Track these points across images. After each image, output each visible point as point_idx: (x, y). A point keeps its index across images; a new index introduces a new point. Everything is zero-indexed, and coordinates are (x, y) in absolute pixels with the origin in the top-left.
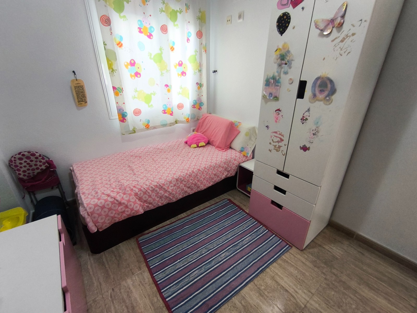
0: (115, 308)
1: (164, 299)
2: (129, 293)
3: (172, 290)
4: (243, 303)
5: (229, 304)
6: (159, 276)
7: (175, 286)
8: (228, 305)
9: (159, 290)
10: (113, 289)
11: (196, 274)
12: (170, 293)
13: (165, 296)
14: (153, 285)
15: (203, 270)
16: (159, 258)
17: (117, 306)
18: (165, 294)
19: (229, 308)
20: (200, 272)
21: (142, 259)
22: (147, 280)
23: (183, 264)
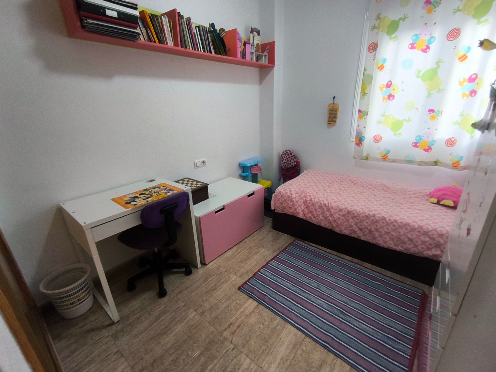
0: (245, 251)
1: (259, 271)
2: (256, 253)
3: (267, 273)
4: (278, 327)
5: (273, 315)
6: (274, 263)
7: (270, 274)
8: (271, 314)
9: (264, 267)
10: (255, 246)
11: (287, 284)
12: (264, 273)
13: (261, 271)
14: (266, 263)
15: (295, 289)
16: (288, 257)
17: (246, 252)
18: (262, 270)
19: (270, 315)
20: (291, 287)
21: (281, 250)
22: (268, 258)
23: (291, 274)
